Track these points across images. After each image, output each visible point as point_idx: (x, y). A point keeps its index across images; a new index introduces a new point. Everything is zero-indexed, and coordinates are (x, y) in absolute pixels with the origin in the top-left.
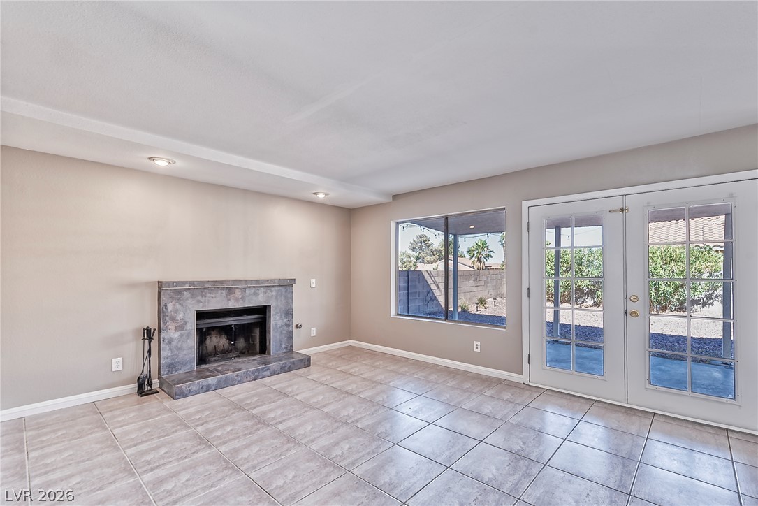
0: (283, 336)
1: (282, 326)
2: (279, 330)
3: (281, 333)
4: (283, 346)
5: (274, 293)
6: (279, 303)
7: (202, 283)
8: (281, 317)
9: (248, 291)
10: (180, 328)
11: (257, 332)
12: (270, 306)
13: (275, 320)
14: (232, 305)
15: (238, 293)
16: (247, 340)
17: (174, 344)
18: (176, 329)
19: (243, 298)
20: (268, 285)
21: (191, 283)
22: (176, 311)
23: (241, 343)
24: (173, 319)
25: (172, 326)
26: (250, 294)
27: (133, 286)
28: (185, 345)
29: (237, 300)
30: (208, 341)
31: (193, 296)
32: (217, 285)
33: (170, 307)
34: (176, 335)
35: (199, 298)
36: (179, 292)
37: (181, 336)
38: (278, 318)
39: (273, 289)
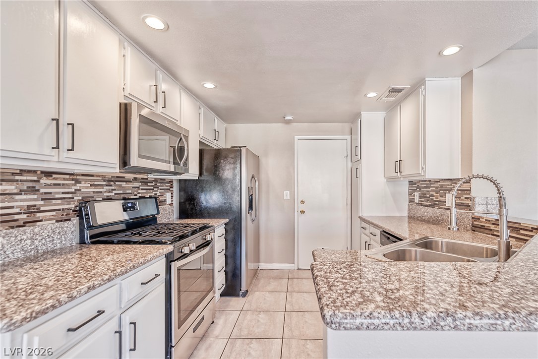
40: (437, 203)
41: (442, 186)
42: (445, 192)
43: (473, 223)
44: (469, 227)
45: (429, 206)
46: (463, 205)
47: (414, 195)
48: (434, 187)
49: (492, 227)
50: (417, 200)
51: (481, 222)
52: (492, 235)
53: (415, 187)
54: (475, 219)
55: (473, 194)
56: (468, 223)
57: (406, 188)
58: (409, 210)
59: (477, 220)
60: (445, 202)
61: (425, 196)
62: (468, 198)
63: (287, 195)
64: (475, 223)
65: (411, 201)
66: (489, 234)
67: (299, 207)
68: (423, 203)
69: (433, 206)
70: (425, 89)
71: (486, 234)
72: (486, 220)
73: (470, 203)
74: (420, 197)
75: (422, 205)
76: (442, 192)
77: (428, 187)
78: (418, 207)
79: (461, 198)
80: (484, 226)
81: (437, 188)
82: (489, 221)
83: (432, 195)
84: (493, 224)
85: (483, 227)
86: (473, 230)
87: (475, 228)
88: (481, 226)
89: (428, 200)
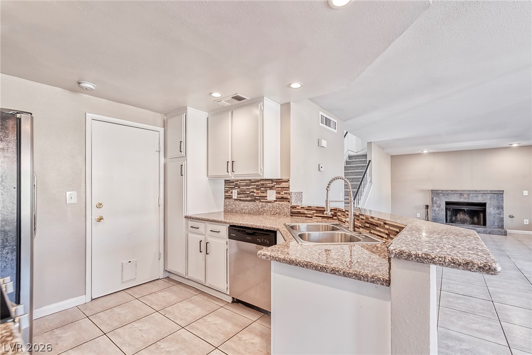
0: (496, 219)
1: (495, 214)
2: (493, 216)
3: (494, 217)
4: (496, 224)
5: (488, 197)
6: (493, 202)
7: (447, 191)
8: (494, 209)
9: (471, 195)
10: (439, 206)
11: (482, 215)
12: (486, 203)
13: (490, 210)
14: (462, 200)
15: (465, 196)
16: (478, 219)
17: (436, 212)
18: (437, 207)
19: (468, 198)
20: (485, 193)
21: (442, 191)
22: (437, 200)
23: (476, 219)
24: (436, 203)
25: (435, 205)
26: (473, 197)
27: (423, 191)
28: (440, 213)
29: (465, 198)
30: (458, 216)
31: (444, 196)
32: (454, 192)
33: (434, 199)
34: (437, 209)
35: (446, 196)
36: (438, 194)
37: (439, 209)
38: (491, 209)
39: (488, 195)
40: (258, 198)
41: (263, 185)
42: (266, 189)
43: (291, 211)
44: (289, 214)
45: (250, 201)
46: (282, 198)
47: (232, 192)
48: (255, 185)
49: (306, 212)
50: (235, 196)
51: (298, 209)
52: (306, 217)
53: (233, 185)
54: (293, 207)
55: (291, 190)
56: (287, 211)
57: (222, 186)
58: (225, 205)
59: (295, 208)
60: (267, 197)
61: (244, 192)
62: (287, 193)
63: (71, 196)
64: (292, 210)
65: (228, 197)
66: (304, 217)
67: (93, 213)
68: (241, 198)
69: (254, 200)
70: (263, 105)
71: (301, 217)
72: (301, 208)
73: (289, 197)
74: (238, 194)
75: (240, 200)
76: (263, 189)
77: (249, 185)
78: (237, 202)
79: (281, 193)
81: (257, 186)
82: (304, 208)
83: (253, 192)
84: (307, 210)
85: (299, 213)
86: (291, 216)
87: (293, 214)
88: (297, 212)
89: (248, 196)
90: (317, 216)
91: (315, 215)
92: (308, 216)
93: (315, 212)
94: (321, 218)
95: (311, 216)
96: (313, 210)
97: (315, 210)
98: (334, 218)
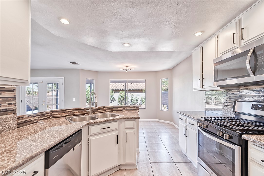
43: (18, 122)
44: (15, 126)
49: (32, 119)
51: (25, 118)
52: (32, 123)
54: (19, 118)
56: (14, 123)
59: (21, 118)
62: (12, 104)
66: (31, 124)
71: (28, 125)
72: (28, 116)
80: (27, 120)
82: (30, 116)
84: (33, 117)
85: (26, 122)
86: (18, 127)
87: (19, 125)
88: (24, 121)
90: (41, 120)
91: (39, 119)
92: (34, 122)
93: (39, 117)
94: (43, 120)
95: (36, 121)
96: (38, 116)
97: (39, 115)
98: (51, 117)
